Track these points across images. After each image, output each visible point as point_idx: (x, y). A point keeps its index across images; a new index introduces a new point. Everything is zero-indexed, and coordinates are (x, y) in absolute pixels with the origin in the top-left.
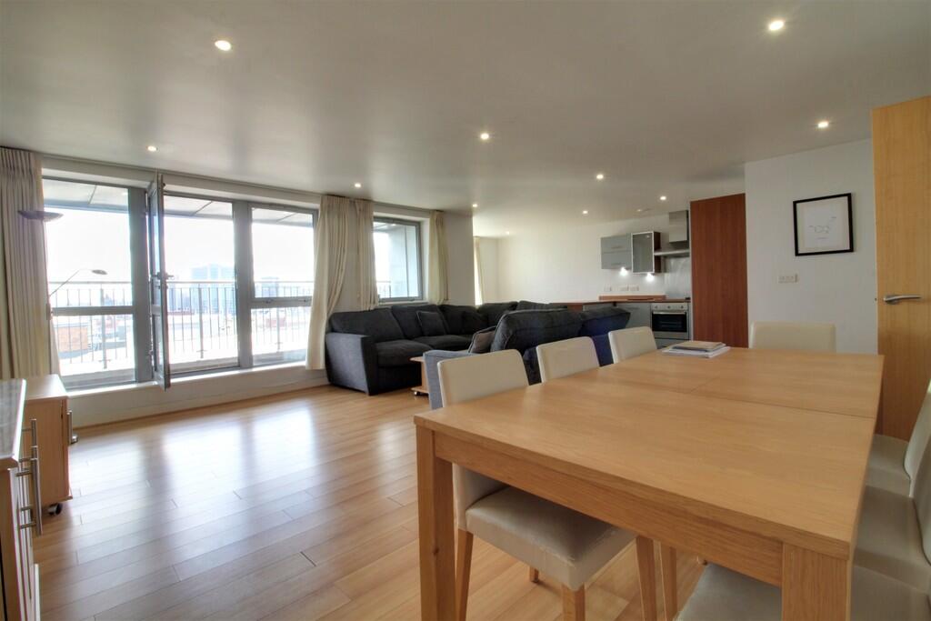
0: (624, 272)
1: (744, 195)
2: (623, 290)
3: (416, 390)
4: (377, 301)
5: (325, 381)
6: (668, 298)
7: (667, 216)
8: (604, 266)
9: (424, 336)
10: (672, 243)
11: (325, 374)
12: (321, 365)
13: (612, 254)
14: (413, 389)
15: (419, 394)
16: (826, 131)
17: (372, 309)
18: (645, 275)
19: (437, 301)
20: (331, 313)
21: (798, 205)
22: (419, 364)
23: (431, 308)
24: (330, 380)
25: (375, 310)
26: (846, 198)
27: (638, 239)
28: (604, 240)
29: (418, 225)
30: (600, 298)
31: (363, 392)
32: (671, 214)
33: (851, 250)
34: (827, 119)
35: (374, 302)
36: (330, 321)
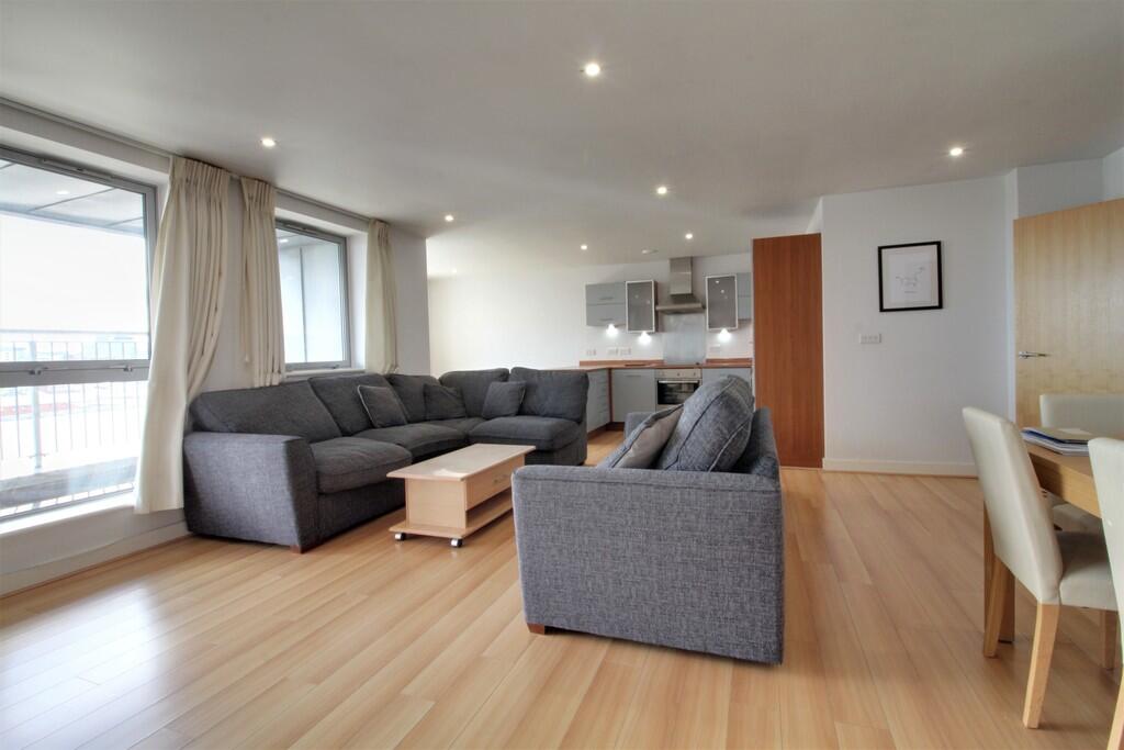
0: (612, 332)
1: (820, 235)
2: (611, 352)
3: (397, 531)
4: (283, 370)
5: (181, 530)
6: (667, 363)
7: (668, 262)
8: (589, 323)
9: (374, 427)
10: (673, 296)
11: (180, 516)
12: (175, 499)
13: (599, 305)
14: (391, 529)
15: (405, 537)
16: (959, 160)
17: (275, 383)
18: (640, 334)
19: (380, 369)
20: (194, 391)
21: (883, 251)
22: (401, 483)
23: (373, 379)
24: (190, 528)
25: (281, 384)
26: (935, 247)
27: (636, 289)
28: (590, 289)
29: (343, 241)
30: (582, 363)
31: (286, 547)
32: (672, 260)
33: (940, 306)
34: (960, 146)
35: (279, 372)
36: (192, 411)
